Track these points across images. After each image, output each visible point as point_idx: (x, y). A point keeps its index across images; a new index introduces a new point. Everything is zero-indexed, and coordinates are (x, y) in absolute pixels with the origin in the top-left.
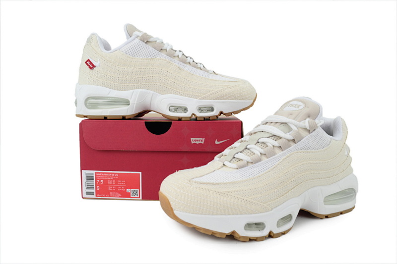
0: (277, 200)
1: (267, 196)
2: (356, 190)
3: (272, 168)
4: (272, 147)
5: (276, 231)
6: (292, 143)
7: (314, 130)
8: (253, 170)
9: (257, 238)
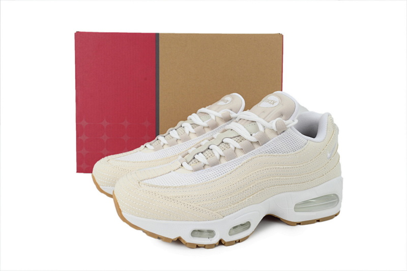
0: (229, 207)
1: (218, 203)
2: (339, 196)
3: (229, 172)
4: (233, 149)
5: (227, 239)
6: (256, 145)
7: (284, 132)
8: (210, 173)
9: (205, 245)
